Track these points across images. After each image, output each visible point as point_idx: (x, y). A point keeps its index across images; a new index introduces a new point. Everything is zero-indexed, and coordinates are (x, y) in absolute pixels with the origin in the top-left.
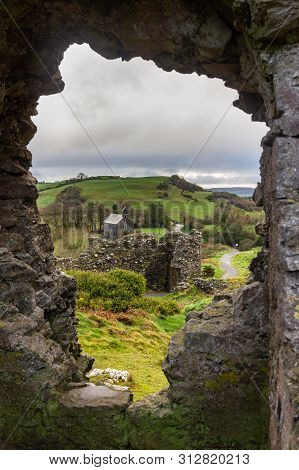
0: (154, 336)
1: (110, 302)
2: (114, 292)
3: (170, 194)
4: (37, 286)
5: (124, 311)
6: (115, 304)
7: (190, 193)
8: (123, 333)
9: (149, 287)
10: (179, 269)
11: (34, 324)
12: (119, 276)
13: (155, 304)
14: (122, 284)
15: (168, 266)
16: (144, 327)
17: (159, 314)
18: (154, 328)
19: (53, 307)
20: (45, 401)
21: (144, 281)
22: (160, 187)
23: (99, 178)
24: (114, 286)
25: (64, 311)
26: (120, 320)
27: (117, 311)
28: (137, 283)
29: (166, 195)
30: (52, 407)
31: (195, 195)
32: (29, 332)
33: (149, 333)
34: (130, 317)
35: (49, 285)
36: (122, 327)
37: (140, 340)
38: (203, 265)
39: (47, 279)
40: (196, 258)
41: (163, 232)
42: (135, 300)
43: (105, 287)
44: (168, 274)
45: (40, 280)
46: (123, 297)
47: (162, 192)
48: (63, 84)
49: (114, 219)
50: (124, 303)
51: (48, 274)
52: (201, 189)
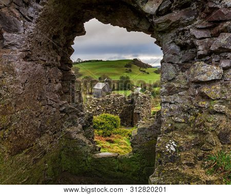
0: (125, 148)
1: (101, 131)
2: (103, 126)
3: (132, 70)
4: (79, 116)
5: (109, 136)
6: (104, 133)
7: (144, 69)
8: (109, 147)
9: (122, 124)
10: (139, 114)
11: (79, 130)
12: (106, 117)
13: (126, 132)
14: (107, 122)
15: (133, 112)
16: (120, 144)
17: (128, 137)
18: (125, 144)
19: (85, 125)
20: (86, 157)
21: (119, 120)
22: (127, 66)
23: (90, 61)
24: (103, 123)
25: (89, 126)
26: (107, 141)
27: (105, 136)
28: (116, 121)
29: (130, 71)
30: (89, 159)
31: (148, 70)
32: (78, 133)
33: (123, 146)
34: (113, 139)
35: (83, 116)
36: (108, 144)
37: (118, 150)
38: (152, 111)
39: (82, 113)
40: (148, 107)
41: (129, 93)
42: (115, 130)
43: (98, 124)
44: (133, 117)
45: (79, 114)
46: (108, 129)
47: (128, 69)
48: (85, 32)
49: (100, 86)
50: (108, 132)
51: (82, 111)
52: (151, 67)
